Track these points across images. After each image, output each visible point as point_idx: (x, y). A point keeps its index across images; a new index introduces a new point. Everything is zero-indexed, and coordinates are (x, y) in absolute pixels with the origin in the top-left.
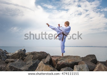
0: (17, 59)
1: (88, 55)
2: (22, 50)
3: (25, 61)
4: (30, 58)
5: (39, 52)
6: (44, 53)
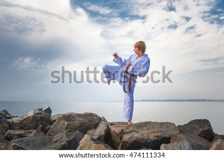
0: (30, 130)
1: (194, 121)
2: (44, 109)
3: (50, 135)
4: (61, 128)
5: (81, 114)
6: (92, 116)
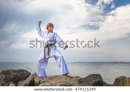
4: (1, 79)
5: (15, 70)
6: (23, 72)
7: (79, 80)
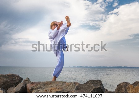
5: (5, 75)
6: (14, 77)
7: (77, 87)
